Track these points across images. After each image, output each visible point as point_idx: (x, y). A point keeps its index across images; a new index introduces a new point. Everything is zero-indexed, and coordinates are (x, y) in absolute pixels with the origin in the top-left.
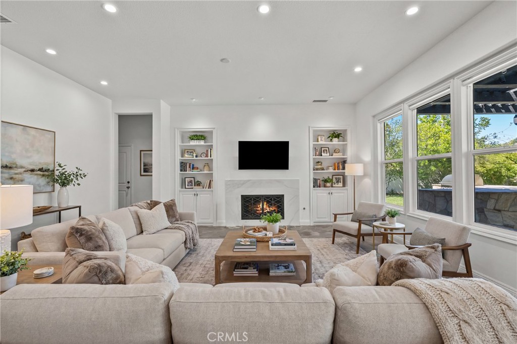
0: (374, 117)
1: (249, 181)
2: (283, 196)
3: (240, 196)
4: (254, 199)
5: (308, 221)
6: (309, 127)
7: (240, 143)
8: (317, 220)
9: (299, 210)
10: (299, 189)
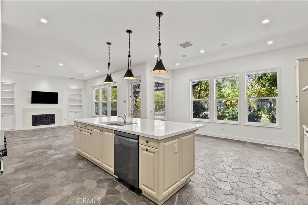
0: (92, 87)
1: (36, 108)
2: (55, 114)
3: (32, 116)
4: (40, 117)
5: (66, 124)
6: (67, 88)
7: (32, 92)
8: (70, 123)
9: (62, 120)
10: (62, 111)
